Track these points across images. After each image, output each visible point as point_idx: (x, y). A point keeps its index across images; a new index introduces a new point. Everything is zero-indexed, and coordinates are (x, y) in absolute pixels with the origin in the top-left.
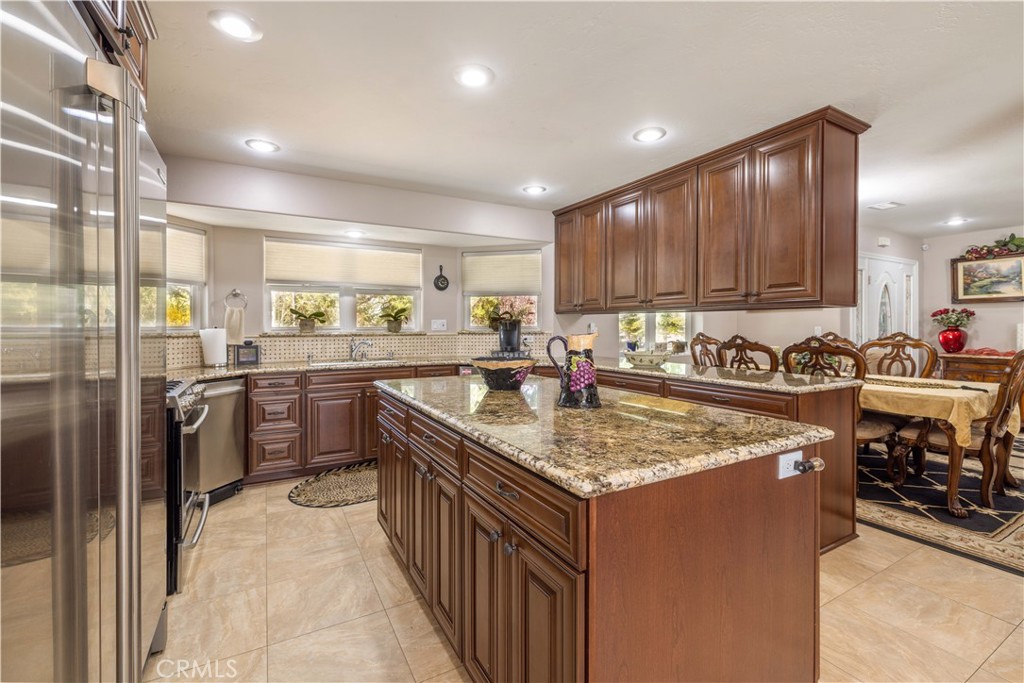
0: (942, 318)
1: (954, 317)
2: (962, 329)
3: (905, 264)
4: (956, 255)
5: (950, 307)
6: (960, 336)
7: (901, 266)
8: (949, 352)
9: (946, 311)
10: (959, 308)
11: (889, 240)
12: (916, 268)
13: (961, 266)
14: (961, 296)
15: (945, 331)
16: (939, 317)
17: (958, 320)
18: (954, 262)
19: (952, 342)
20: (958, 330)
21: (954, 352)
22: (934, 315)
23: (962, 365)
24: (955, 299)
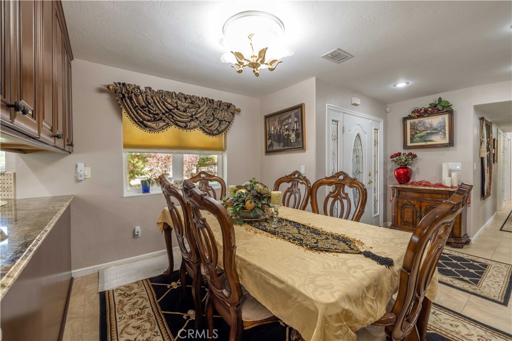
0: (397, 159)
1: (403, 158)
2: (409, 167)
3: (373, 120)
4: (406, 115)
5: (402, 152)
6: (407, 172)
7: (370, 121)
8: (401, 183)
9: (399, 154)
10: (407, 152)
11: (359, 100)
12: (381, 124)
13: (409, 122)
14: (409, 144)
15: (398, 169)
16: (395, 159)
17: (406, 161)
18: (405, 119)
19: (402, 176)
20: (406, 168)
21: (404, 183)
22: (392, 157)
23: (408, 194)
24: (405, 146)
